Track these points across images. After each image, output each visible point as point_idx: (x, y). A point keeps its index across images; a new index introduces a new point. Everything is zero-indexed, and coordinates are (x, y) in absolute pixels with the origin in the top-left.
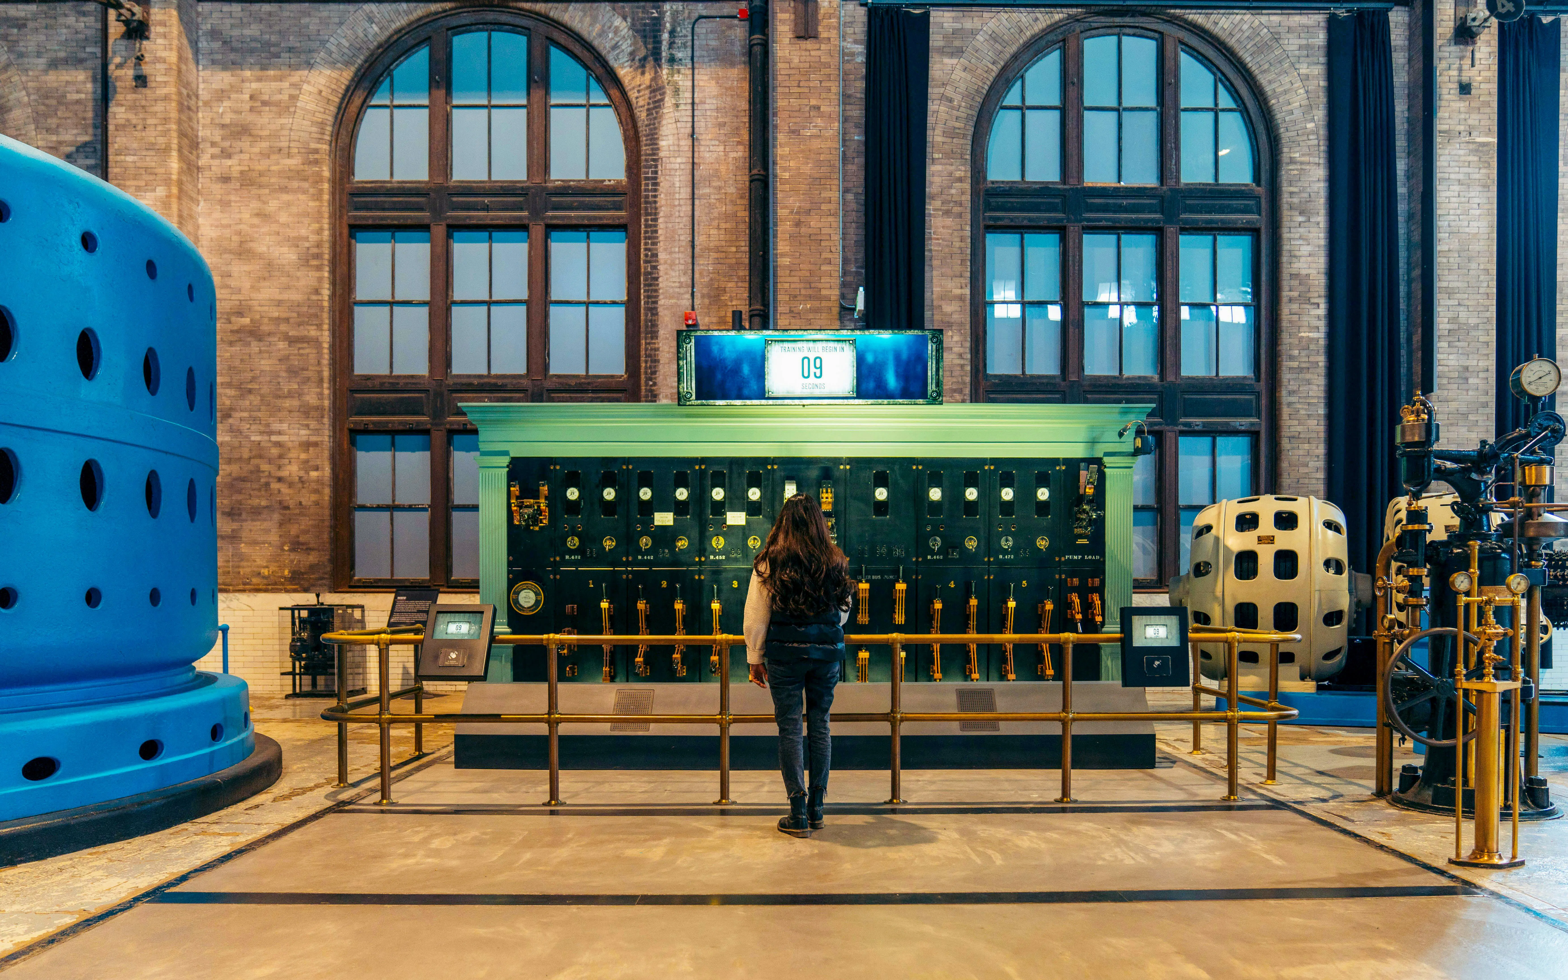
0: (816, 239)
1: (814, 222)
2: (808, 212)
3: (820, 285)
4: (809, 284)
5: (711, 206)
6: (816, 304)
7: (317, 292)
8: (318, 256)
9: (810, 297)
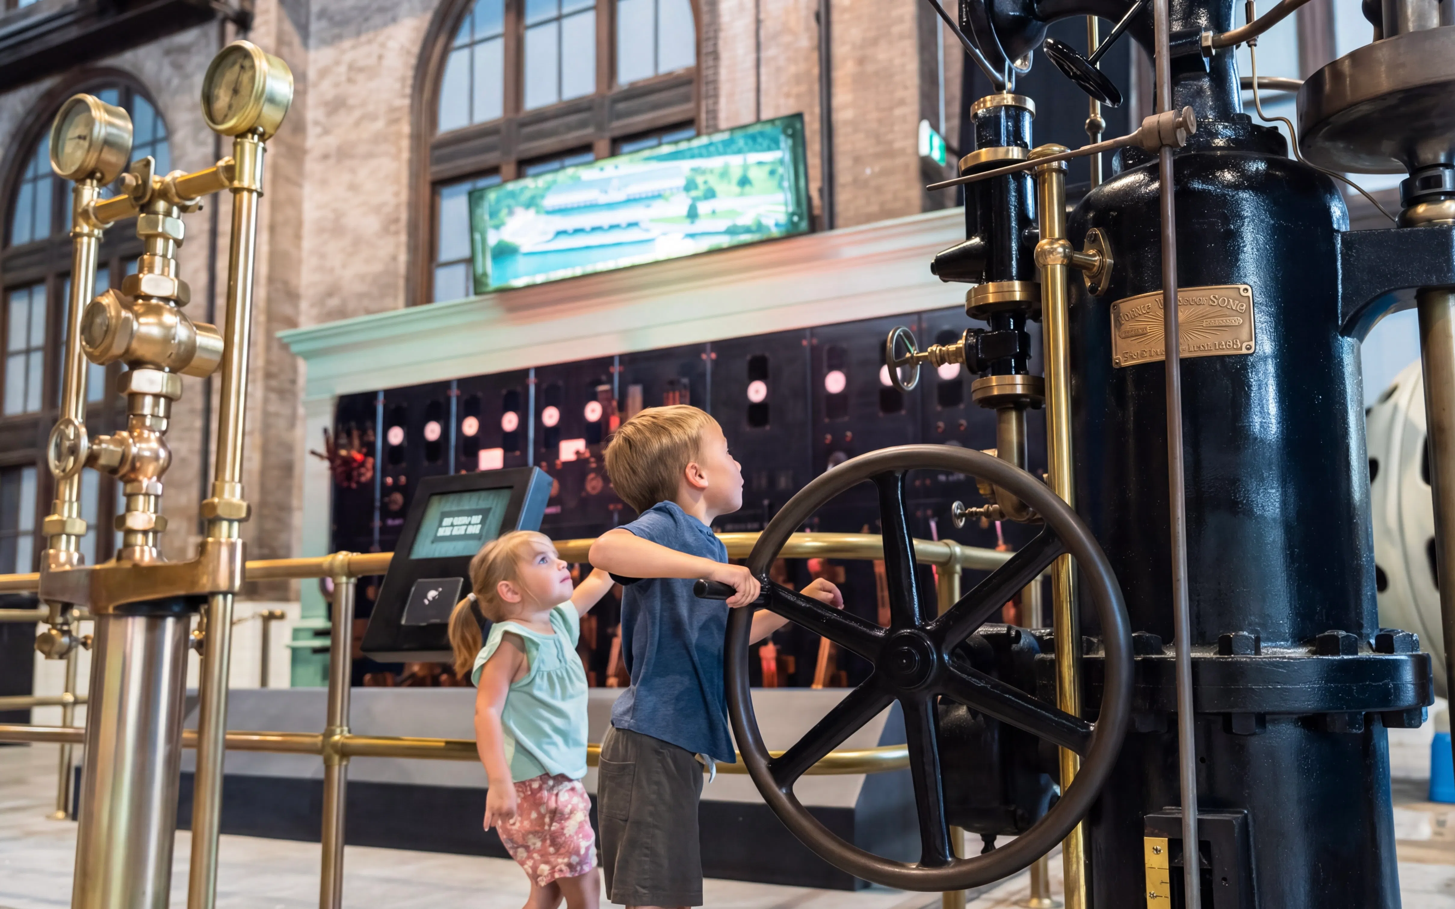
0: (886, 75)
1: (882, 54)
2: (875, 42)
3: (890, 137)
4: (878, 138)
5: (779, 70)
6: (887, 163)
7: (394, 258)
8: (397, 220)
9: (878, 156)
